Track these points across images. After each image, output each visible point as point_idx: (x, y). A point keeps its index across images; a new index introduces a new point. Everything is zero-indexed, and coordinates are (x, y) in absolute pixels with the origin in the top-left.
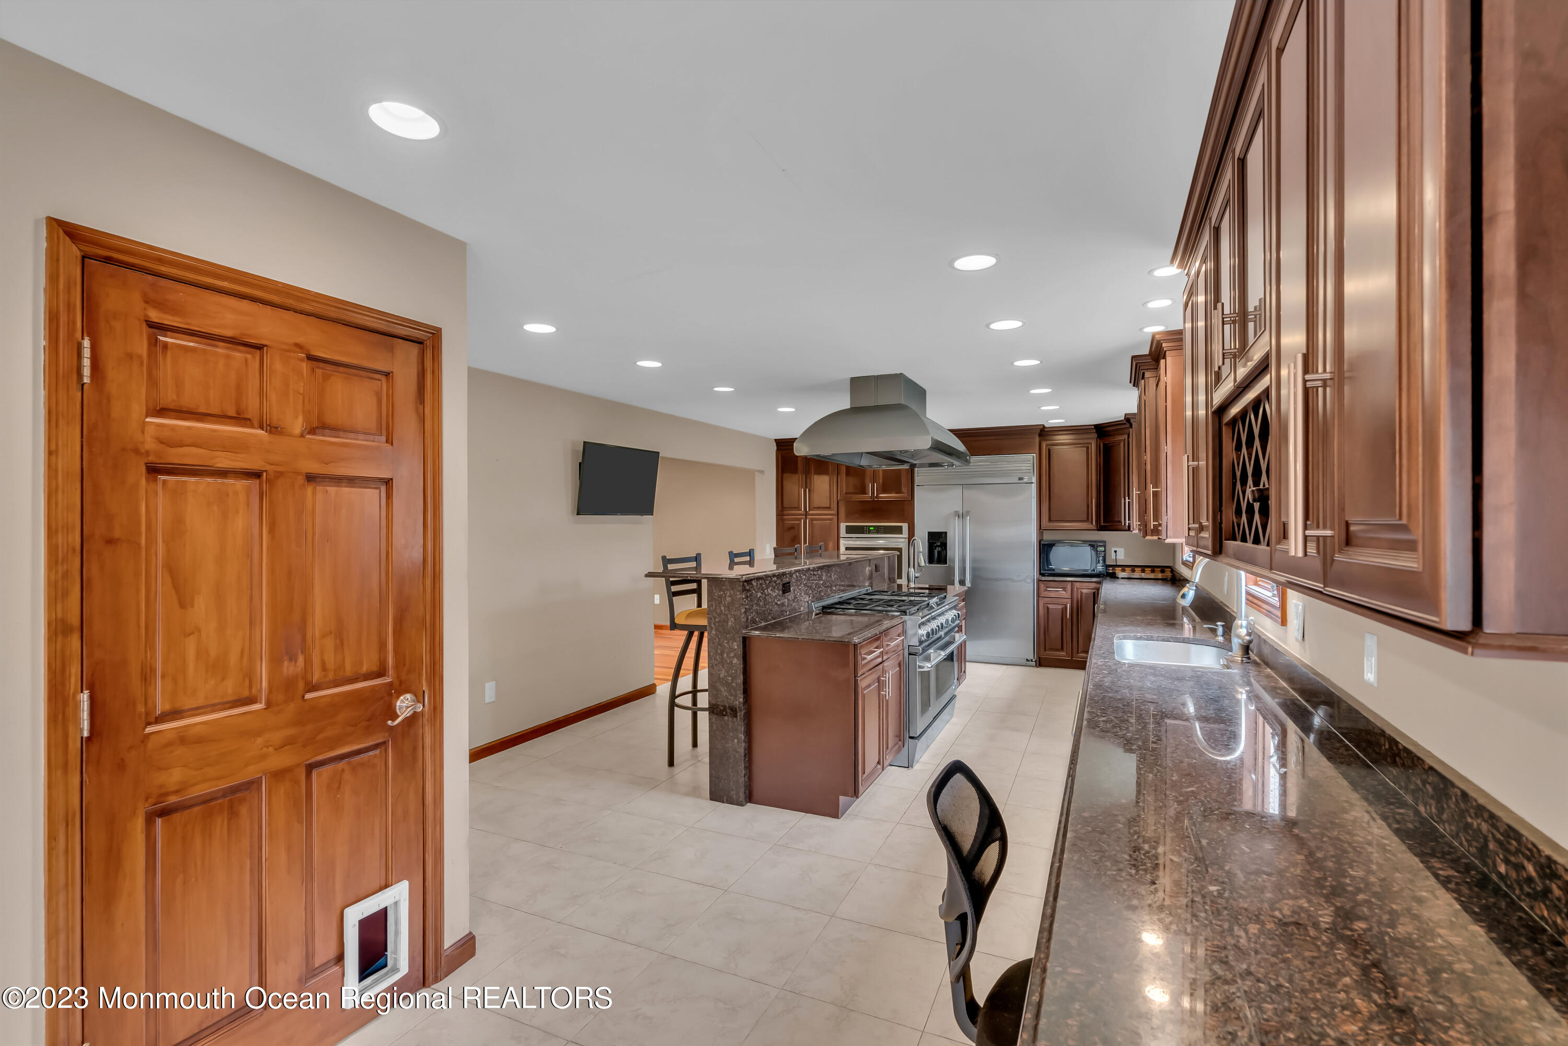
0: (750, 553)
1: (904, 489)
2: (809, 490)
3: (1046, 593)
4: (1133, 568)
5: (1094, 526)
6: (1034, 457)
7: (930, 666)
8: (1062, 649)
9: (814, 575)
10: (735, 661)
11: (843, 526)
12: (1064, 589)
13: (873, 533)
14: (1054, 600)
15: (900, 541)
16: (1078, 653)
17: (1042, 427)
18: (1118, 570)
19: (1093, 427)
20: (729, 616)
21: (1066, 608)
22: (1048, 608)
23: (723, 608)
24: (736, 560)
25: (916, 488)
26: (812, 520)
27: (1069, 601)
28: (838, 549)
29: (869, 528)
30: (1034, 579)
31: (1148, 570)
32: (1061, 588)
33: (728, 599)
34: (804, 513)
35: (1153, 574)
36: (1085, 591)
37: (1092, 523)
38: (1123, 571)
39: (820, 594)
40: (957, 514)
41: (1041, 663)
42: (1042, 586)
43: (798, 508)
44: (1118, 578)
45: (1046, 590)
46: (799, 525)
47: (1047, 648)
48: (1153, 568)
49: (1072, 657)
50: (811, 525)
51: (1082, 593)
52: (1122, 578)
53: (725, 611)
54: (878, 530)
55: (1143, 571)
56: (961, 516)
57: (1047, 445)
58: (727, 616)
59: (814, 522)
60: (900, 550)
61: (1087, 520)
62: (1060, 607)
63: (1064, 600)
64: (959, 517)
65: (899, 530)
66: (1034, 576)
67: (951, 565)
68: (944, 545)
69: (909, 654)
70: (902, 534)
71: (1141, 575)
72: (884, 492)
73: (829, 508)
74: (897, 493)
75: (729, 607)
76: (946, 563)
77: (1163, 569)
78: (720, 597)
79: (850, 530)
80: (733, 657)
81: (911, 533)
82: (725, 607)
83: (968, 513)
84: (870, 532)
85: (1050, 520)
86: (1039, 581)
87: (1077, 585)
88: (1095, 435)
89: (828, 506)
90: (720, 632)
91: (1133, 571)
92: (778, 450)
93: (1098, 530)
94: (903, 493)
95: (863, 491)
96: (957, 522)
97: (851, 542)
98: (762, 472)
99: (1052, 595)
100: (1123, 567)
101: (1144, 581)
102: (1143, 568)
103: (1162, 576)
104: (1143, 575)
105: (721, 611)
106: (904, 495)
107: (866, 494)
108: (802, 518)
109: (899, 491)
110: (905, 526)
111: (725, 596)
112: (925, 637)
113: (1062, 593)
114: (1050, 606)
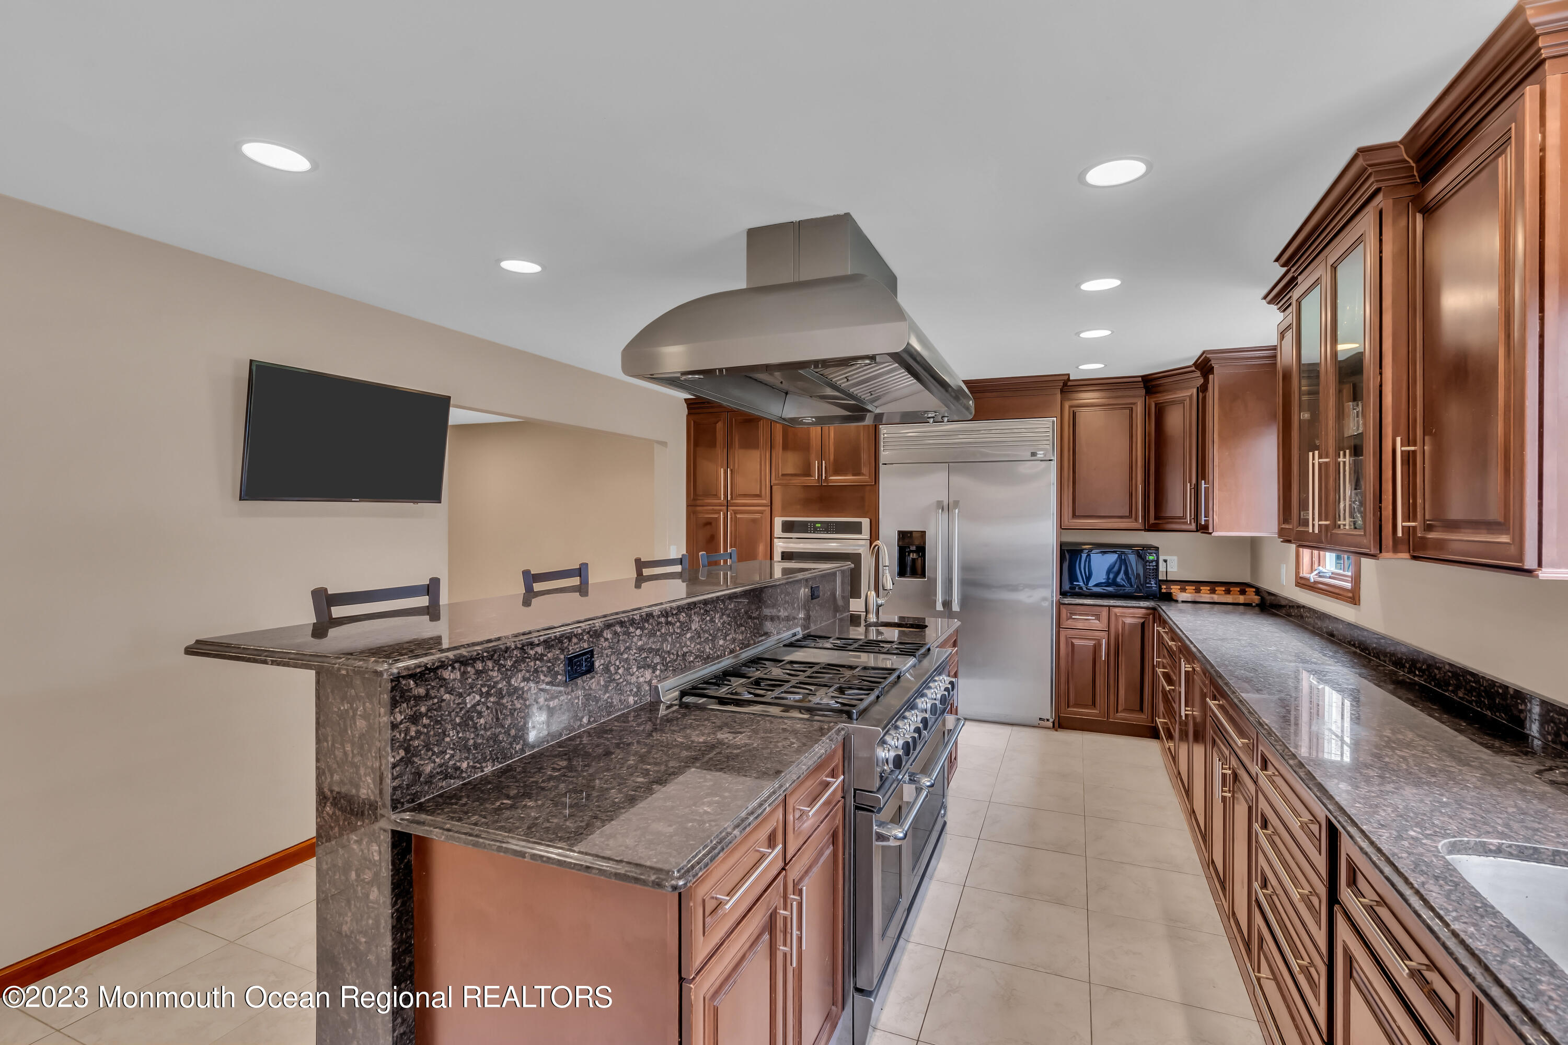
0: (581, 572)
1: (865, 470)
2: (731, 471)
3: (1070, 622)
4: (1198, 585)
5: (1140, 526)
6: (1053, 422)
7: (901, 835)
8: (1094, 704)
9: (668, 623)
10: (374, 894)
11: (778, 522)
12: (1098, 617)
13: (820, 532)
14: (1084, 632)
15: (857, 544)
16: (1117, 712)
17: (1066, 378)
18: (1175, 589)
19: (1140, 379)
20: (362, 771)
21: (1100, 645)
22: (1073, 644)
23: (348, 748)
24: (538, 587)
25: (882, 468)
26: (736, 512)
27: (1105, 634)
28: (771, 558)
29: (814, 525)
30: (1053, 601)
31: (1220, 589)
32: (1092, 615)
33: (361, 724)
34: (725, 502)
35: (1228, 596)
36: (1129, 621)
37: (1136, 520)
38: (1183, 590)
39: (684, 660)
40: (940, 505)
41: (1061, 723)
42: (1064, 611)
43: (716, 496)
44: (1177, 601)
45: (1071, 618)
46: (717, 519)
47: (1071, 703)
48: (1228, 586)
49: (1108, 717)
50: (735, 521)
51: (1124, 623)
52: (1183, 602)
53: (354, 756)
54: (828, 528)
55: (1213, 591)
56: (947, 508)
57: (1071, 407)
58: (357, 768)
59: (738, 516)
60: (855, 558)
61: (1130, 516)
62: (1092, 643)
63: (1097, 633)
64: (943, 510)
65: (855, 528)
66: (1052, 597)
67: (932, 576)
68: (921, 550)
69: (857, 808)
70: (861, 534)
71: (1212, 598)
72: (837, 472)
73: (759, 496)
74: (854, 475)
75: (361, 747)
76: (924, 577)
77: (1243, 587)
78: (343, 715)
79: (789, 527)
80: (371, 883)
81: (874, 535)
82: (353, 744)
83: (956, 504)
84: (815, 530)
85: (1074, 516)
86: (1060, 604)
87: (1117, 610)
88: (1143, 392)
89: (758, 493)
90: (341, 809)
91: (1198, 591)
92: (689, 414)
93: (1146, 530)
94: (863, 475)
95: (807, 473)
96: (942, 517)
97: (792, 545)
98: (664, 444)
99: (1080, 625)
100: (1183, 584)
101: (1217, 607)
102: (1213, 585)
103: (1245, 599)
104: (1216, 598)
105: (345, 753)
106: (864, 478)
107: (812, 477)
108: (721, 510)
109: (858, 473)
110: (865, 522)
111: (355, 715)
112: (891, 766)
113: (1095, 623)
114: (1076, 642)
